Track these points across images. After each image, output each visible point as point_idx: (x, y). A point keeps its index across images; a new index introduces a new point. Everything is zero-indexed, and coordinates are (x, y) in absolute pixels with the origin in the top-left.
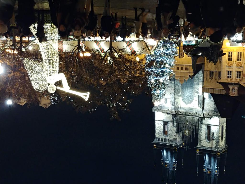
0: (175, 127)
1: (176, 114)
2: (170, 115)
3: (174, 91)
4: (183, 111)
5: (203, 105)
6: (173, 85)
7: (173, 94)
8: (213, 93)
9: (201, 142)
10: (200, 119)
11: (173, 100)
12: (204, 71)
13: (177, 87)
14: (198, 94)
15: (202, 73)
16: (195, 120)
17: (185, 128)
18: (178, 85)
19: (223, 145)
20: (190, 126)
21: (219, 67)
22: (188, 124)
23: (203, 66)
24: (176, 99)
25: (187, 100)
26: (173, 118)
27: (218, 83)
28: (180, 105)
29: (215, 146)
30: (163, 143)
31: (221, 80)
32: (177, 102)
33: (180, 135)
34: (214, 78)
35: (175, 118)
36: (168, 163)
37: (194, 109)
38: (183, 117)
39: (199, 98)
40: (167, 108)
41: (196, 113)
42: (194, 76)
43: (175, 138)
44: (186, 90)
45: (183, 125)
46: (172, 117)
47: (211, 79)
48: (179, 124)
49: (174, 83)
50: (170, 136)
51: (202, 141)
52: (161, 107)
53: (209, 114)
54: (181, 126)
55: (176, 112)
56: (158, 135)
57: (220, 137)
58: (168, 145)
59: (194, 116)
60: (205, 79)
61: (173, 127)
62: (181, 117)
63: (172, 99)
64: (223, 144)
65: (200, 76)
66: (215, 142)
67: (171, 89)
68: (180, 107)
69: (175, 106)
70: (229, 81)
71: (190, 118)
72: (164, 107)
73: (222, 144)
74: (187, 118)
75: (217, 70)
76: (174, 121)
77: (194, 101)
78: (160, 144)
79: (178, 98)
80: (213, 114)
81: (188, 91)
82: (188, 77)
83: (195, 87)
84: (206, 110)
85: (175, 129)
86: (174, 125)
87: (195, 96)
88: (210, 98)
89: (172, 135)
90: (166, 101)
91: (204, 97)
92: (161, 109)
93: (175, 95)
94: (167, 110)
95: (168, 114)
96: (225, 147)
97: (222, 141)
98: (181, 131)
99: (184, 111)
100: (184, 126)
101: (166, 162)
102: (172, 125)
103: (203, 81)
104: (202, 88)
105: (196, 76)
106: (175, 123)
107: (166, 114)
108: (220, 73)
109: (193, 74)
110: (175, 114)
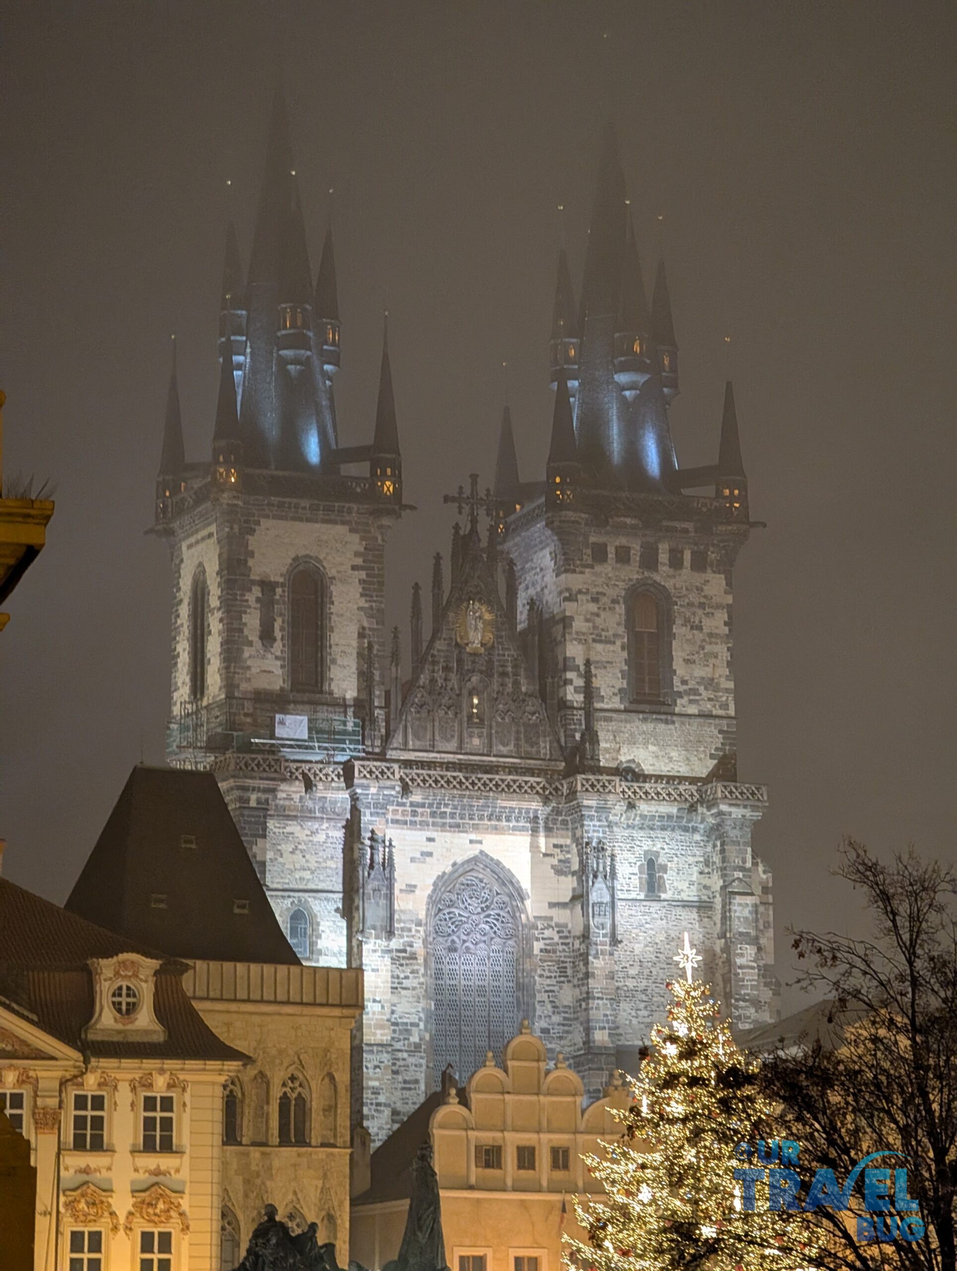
0: (577, 669)
1: (571, 771)
2: (613, 765)
3: (586, 963)
4: (513, 804)
5: (356, 854)
6: (600, 1010)
7: (600, 937)
8: (282, 969)
9: (359, 561)
10: (378, 742)
11: (598, 893)
12: (352, 1146)
13: (568, 995)
14: (395, 943)
15: (366, 1123)
16: (417, 736)
17: (490, 662)
18: (556, 1019)
19: (192, 540)
20: (453, 677)
21: (238, 1181)
22: (471, 695)
23: (365, 1184)
24: (574, 898)
25: (485, 894)
26: (591, 736)
27: (239, 1045)
28: (534, 847)
29: (252, 532)
30: (669, 529)
31: (222, 1079)
32: (559, 872)
33: (532, 603)
34: (276, 1092)
35: (578, 736)
36: (624, 368)
37: (424, 824)
38: (512, 747)
39: (383, 913)
40: (643, 817)
41: (406, 790)
42: (434, 1101)
43: (571, 580)
44: (496, 976)
45: (509, 688)
46: (603, 745)
47: (293, 1078)
48: (543, 695)
49: (588, 1030)
50: (613, 592)
51: (354, 568)
52: (695, 830)
53: (309, 786)
54: (523, 681)
55: (565, 791)
56: (708, 590)
57: (213, 601)
58: (628, 521)
59: (422, 764)
60: (343, 1078)
61: (588, 663)
62: (525, 747)
63: (607, 899)
64: (190, 547)
65: (382, 1099)
66: (251, 563)
67: (611, 976)
68: (535, 831)
69: (577, 840)
70: (162, 1071)
71: (453, 745)
72: (666, 824)
73: (195, 549)
74: (476, 741)
75: (255, 1153)
76: (580, 715)
77: (424, 892)
78: (689, 526)
79: (552, 905)
80: (273, 791)
81: (476, 969)
82: (477, 1091)
83: (422, 1004)
84: (327, 813)
85: (574, 651)
86: (580, 682)
87: (419, 924)
88: (298, 916)
89: (595, 600)
90: (651, 876)
91: (344, 924)
92: (692, 808)
93: (578, 930)
94: (644, 807)
95: (629, 770)
96: (176, 525)
97: (203, 572)
98: (523, 633)
99: (504, 803)
100: (504, 674)
101: (641, 378)
102: (596, 682)
103: (357, 1051)
104: (363, 1007)
105: (419, 1096)
106: (574, 697)
107: (648, 769)
108: (231, 1135)
109: (441, 1114)
110: (579, 777)
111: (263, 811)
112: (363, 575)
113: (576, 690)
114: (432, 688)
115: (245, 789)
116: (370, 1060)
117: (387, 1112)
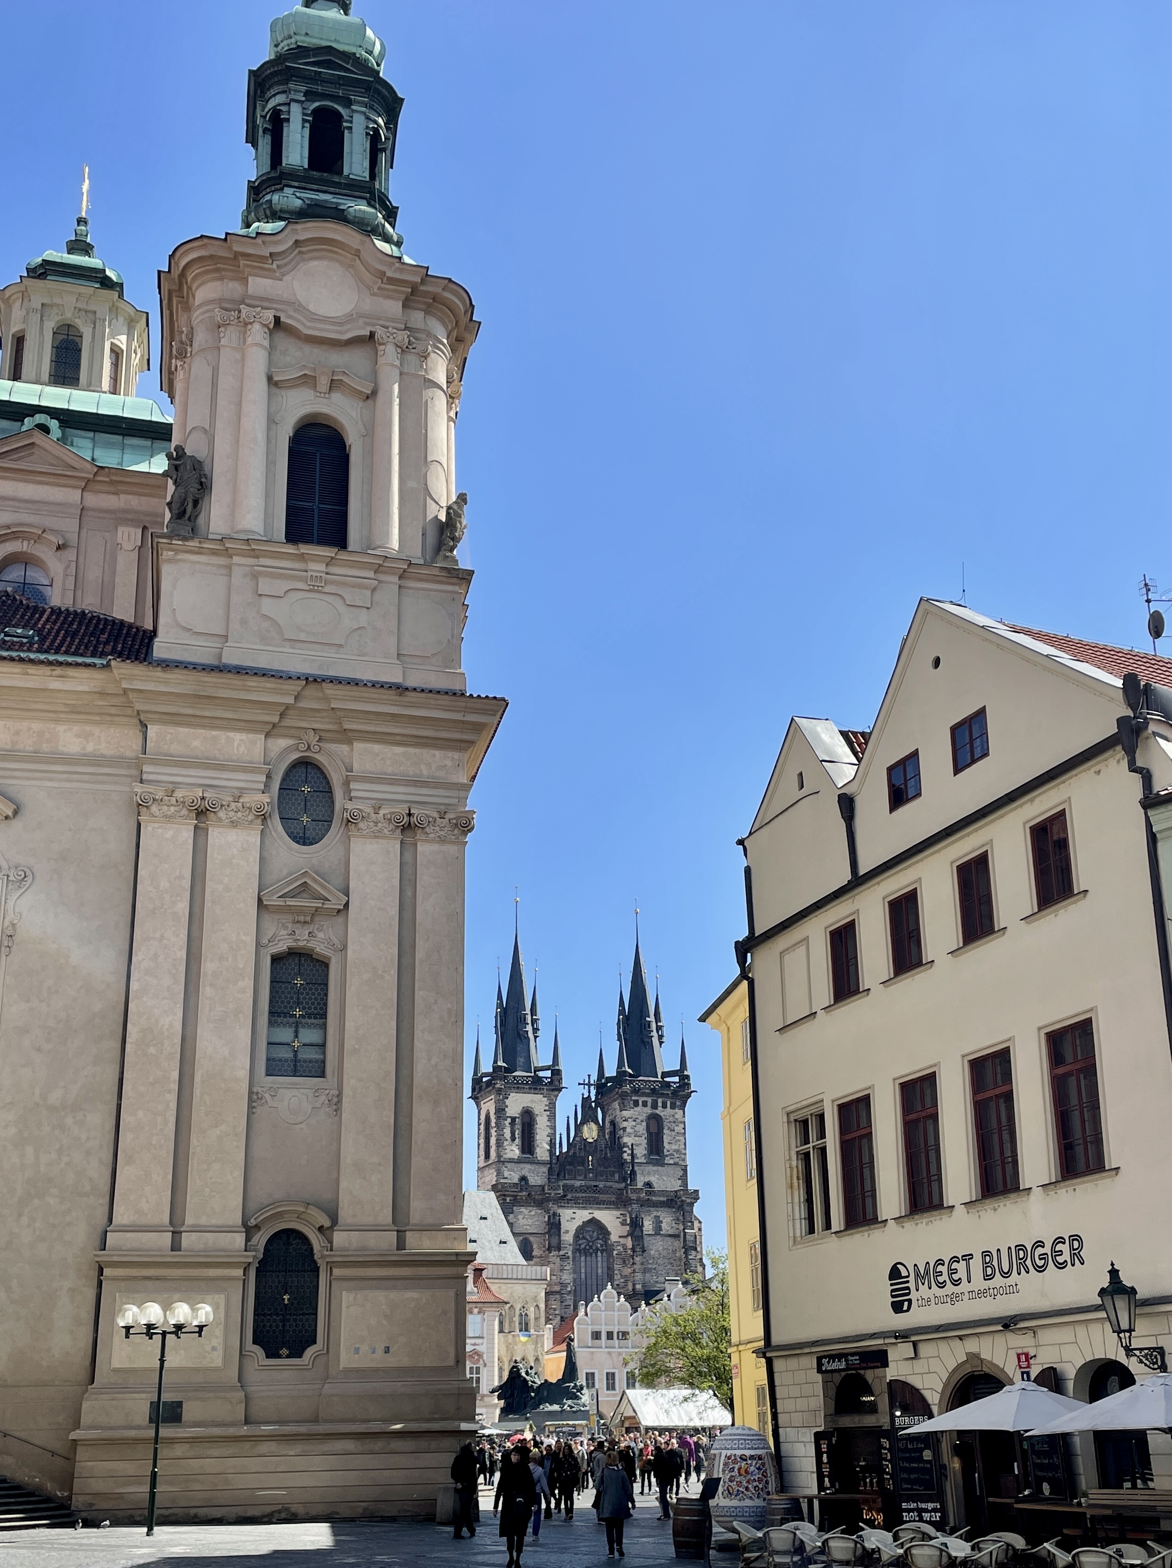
1: (627, 1186)
2: (642, 1183)
3: (633, 1259)
4: (605, 1198)
7: (638, 1249)
9: (547, 1108)
11: (637, 1232)
13: (626, 1271)
14: (561, 1253)
16: (569, 1174)
17: (596, 1146)
18: (622, 1280)
19: (485, 1101)
20: (582, 1152)
22: (589, 1156)
24: (628, 1234)
26: (633, 1172)
27: (504, 1296)
28: (613, 1215)
30: (662, 1094)
32: (622, 1224)
34: (517, 1313)
35: (629, 1172)
37: (572, 1208)
38: (604, 1177)
39: (557, 1240)
40: (654, 1202)
41: (565, 1194)
43: (626, 1114)
44: (599, 1265)
46: (638, 1175)
47: (523, 1307)
48: (616, 1157)
49: (634, 1285)
50: (641, 1118)
51: (545, 1111)
52: (673, 1207)
55: (624, 1193)
56: (676, 1116)
57: (493, 1124)
58: (647, 1091)
59: (571, 1185)
60: (542, 1306)
61: (632, 1143)
62: (609, 1178)
63: (641, 1234)
64: (484, 1103)
65: (557, 1312)
66: (506, 1109)
67: (642, 1264)
68: (613, 1209)
69: (629, 1212)
71: (582, 1177)
72: (663, 1205)
73: (486, 1104)
74: (591, 1175)
75: (510, 1336)
76: (629, 1164)
77: (572, 1232)
78: (669, 1092)
79: (620, 1237)
82: (591, 1310)
83: (572, 1276)
84: (536, 1204)
85: (627, 1140)
86: (630, 1152)
87: (570, 1245)
88: (525, 1244)
89: (634, 1121)
90: (657, 1225)
92: (672, 1199)
93: (630, 1246)
94: (654, 1198)
95: (648, 1184)
97: (489, 1113)
99: (602, 1198)
100: (601, 1151)
102: (635, 1152)
106: (626, 1157)
107: (655, 1184)
109: (578, 1319)
111: (512, 1203)
112: (548, 1113)
114: (574, 1157)
115: (505, 1195)
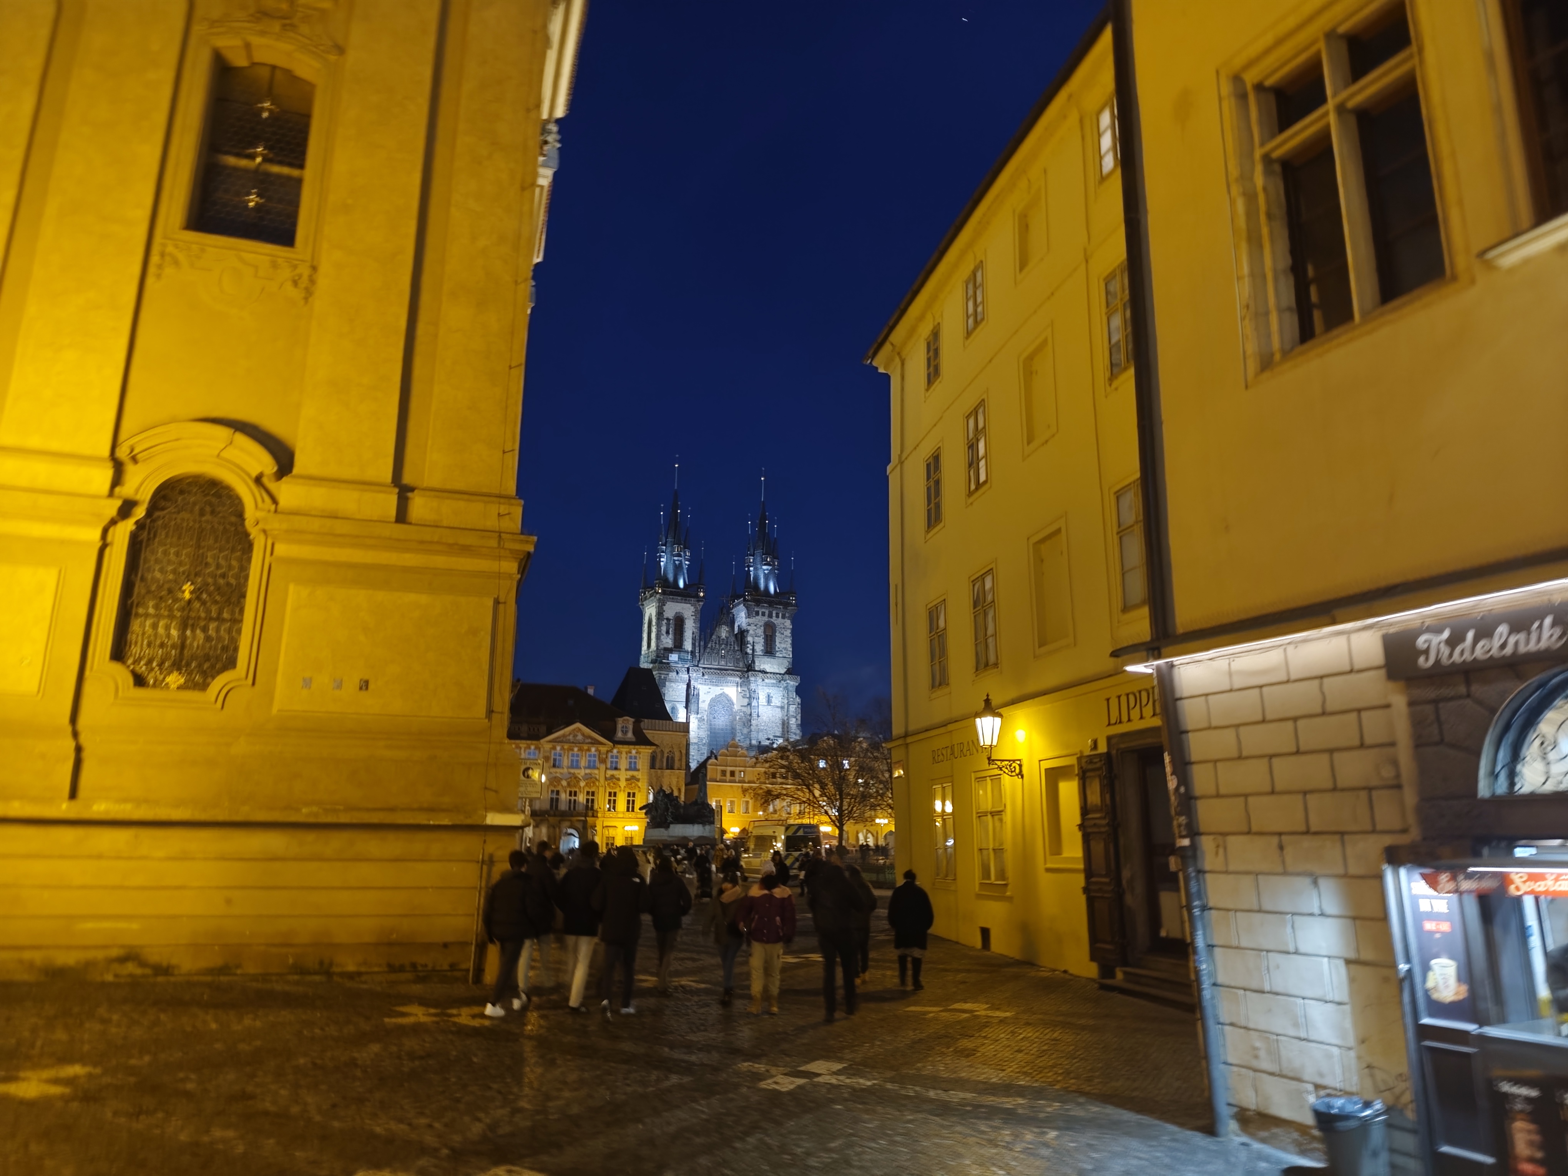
0: (750, 644)
1: (748, 671)
2: (759, 669)
3: (751, 722)
4: (732, 679)
5: (690, 692)
6: (754, 735)
7: (754, 715)
8: (668, 722)
9: (693, 614)
10: (697, 662)
11: (754, 703)
12: (686, 770)
13: (745, 731)
14: (699, 716)
15: (690, 764)
16: (707, 661)
17: (727, 642)
18: (742, 737)
19: (649, 607)
20: (717, 646)
21: (655, 779)
22: (722, 650)
23: (689, 780)
24: (748, 704)
25: (724, 704)
26: (753, 662)
27: (656, 742)
28: (737, 691)
29: (665, 605)
30: (776, 608)
31: (651, 751)
32: (743, 697)
33: (739, 626)
34: (666, 755)
35: (750, 662)
36: (765, 565)
37: (708, 684)
38: (732, 664)
39: (696, 708)
40: (766, 683)
41: (703, 675)
42: (709, 758)
43: (749, 621)
44: (726, 725)
45: (732, 649)
46: (756, 664)
47: (670, 751)
48: (741, 650)
49: (750, 740)
50: (760, 624)
51: (692, 616)
52: (781, 687)
53: (677, 673)
54: (736, 646)
55: (746, 676)
56: (785, 624)
57: (654, 623)
58: (765, 605)
59: (708, 668)
60: (684, 752)
61: (753, 642)
62: (736, 664)
63: (757, 705)
65: (695, 758)
66: (664, 613)
67: (757, 725)
68: (737, 686)
69: (748, 689)
70: (634, 749)
71: (717, 663)
72: (773, 685)
73: (649, 610)
74: (723, 662)
75: (659, 771)
76: (751, 656)
77: (707, 702)
78: (781, 607)
79: (742, 706)
80: (668, 674)
81: (721, 723)
82: (720, 756)
83: (706, 732)
84: (682, 681)
85: (750, 639)
86: (751, 647)
87: (705, 711)
88: (673, 708)
89: (756, 626)
90: (769, 699)
91: (685, 710)
92: (780, 681)
93: (749, 713)
94: (766, 681)
95: (763, 671)
96: (644, 603)
97: (651, 616)
98: (737, 634)
99: (729, 678)
100: (731, 645)
101: (770, 568)
102: (755, 648)
103: (688, 745)
104: (689, 732)
105: (705, 757)
106: (749, 651)
107: (768, 671)
108: (653, 766)
109: (710, 761)
110: (750, 673)
111: (665, 679)
112: (694, 617)
113: (750, 649)
114: (711, 648)
115: (660, 674)
116: (691, 747)
117: (696, 761)
